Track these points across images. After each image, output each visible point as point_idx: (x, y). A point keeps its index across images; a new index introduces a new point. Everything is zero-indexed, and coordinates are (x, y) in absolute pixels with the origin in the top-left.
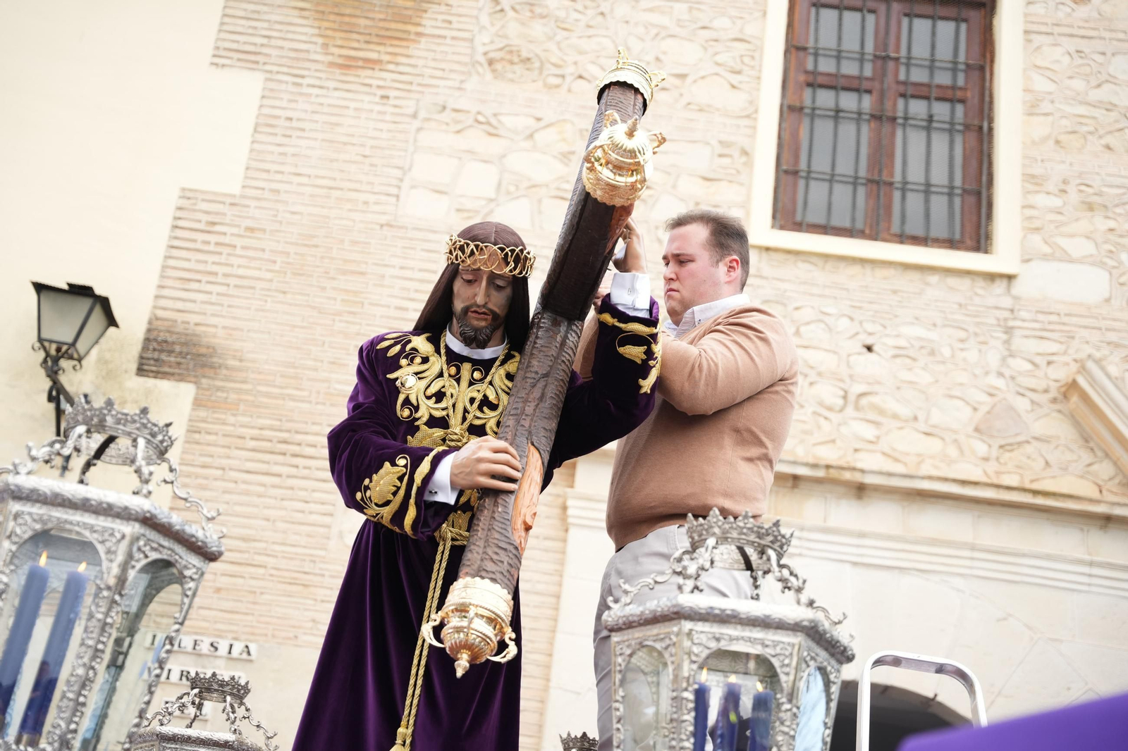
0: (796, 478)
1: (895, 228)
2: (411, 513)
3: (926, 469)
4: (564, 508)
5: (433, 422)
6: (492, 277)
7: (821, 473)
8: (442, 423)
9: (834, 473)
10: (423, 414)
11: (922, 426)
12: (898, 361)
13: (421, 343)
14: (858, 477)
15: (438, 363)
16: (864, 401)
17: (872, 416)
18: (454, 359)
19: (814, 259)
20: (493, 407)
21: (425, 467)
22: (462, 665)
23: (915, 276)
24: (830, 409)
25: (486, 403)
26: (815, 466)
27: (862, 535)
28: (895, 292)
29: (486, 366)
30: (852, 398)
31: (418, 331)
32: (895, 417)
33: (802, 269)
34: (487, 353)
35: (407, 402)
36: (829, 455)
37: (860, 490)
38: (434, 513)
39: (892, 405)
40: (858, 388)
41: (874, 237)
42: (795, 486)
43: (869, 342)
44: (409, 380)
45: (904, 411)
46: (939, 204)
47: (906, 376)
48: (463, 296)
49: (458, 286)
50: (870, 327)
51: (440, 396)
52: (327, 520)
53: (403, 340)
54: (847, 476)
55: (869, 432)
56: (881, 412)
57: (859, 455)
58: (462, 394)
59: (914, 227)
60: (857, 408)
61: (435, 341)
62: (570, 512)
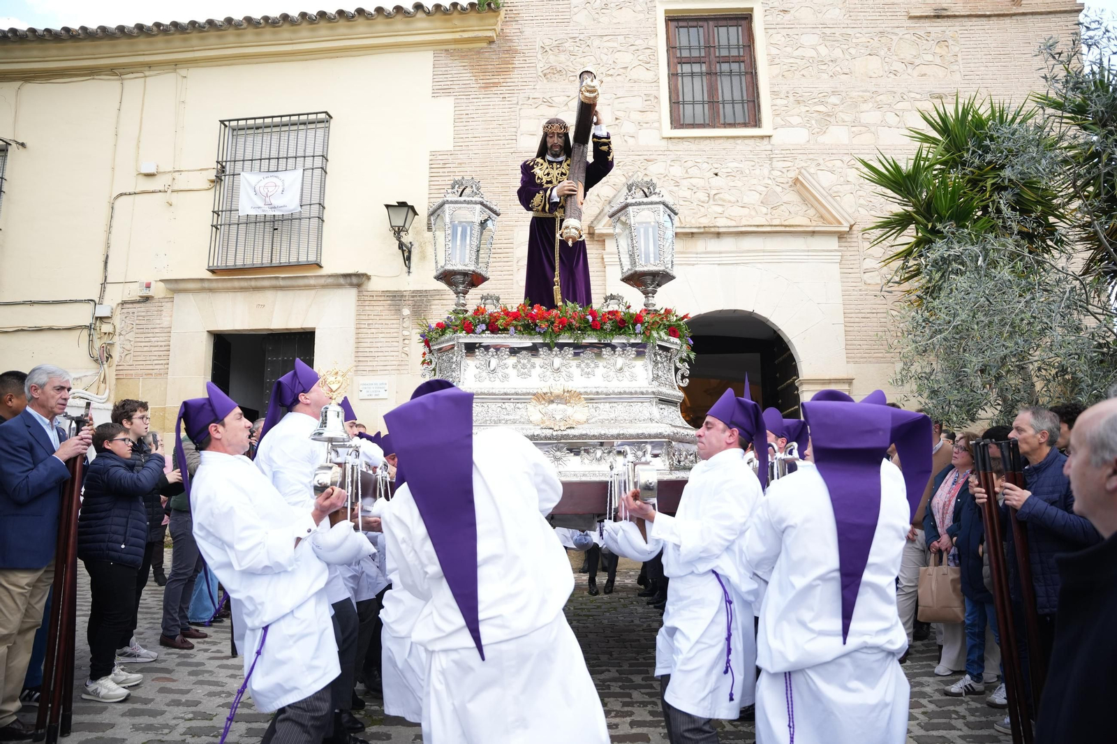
0: (692, 233)
1: (722, 122)
2: (547, 206)
3: (744, 222)
4: (603, 259)
5: (548, 182)
6: (558, 134)
7: (702, 230)
8: (550, 182)
9: (707, 230)
10: (544, 181)
11: (740, 204)
12: (729, 178)
13: (540, 160)
14: (717, 230)
15: (546, 165)
16: (717, 197)
17: (720, 203)
18: (550, 163)
19: (690, 140)
20: (565, 175)
21: (549, 192)
22: (570, 243)
23: (732, 141)
24: (703, 202)
25: (563, 174)
26: (699, 228)
27: (720, 253)
28: (724, 149)
29: (561, 163)
30: (711, 196)
31: (537, 157)
32: (730, 202)
33: (686, 145)
34: (560, 159)
35: (539, 178)
36: (705, 222)
37: (718, 235)
38: (554, 206)
39: (727, 197)
40: (714, 192)
41: (714, 127)
42: (692, 237)
43: (716, 172)
44: (537, 171)
45: (733, 199)
46: (738, 107)
47: (732, 184)
48: (550, 141)
49: (548, 139)
50: (716, 166)
51: (548, 174)
52: (511, 277)
53: (533, 160)
54: (713, 230)
55: (719, 209)
56: (724, 201)
57: (718, 219)
58: (555, 173)
59: (730, 120)
60: (714, 200)
61: (543, 158)
62: (605, 260)
